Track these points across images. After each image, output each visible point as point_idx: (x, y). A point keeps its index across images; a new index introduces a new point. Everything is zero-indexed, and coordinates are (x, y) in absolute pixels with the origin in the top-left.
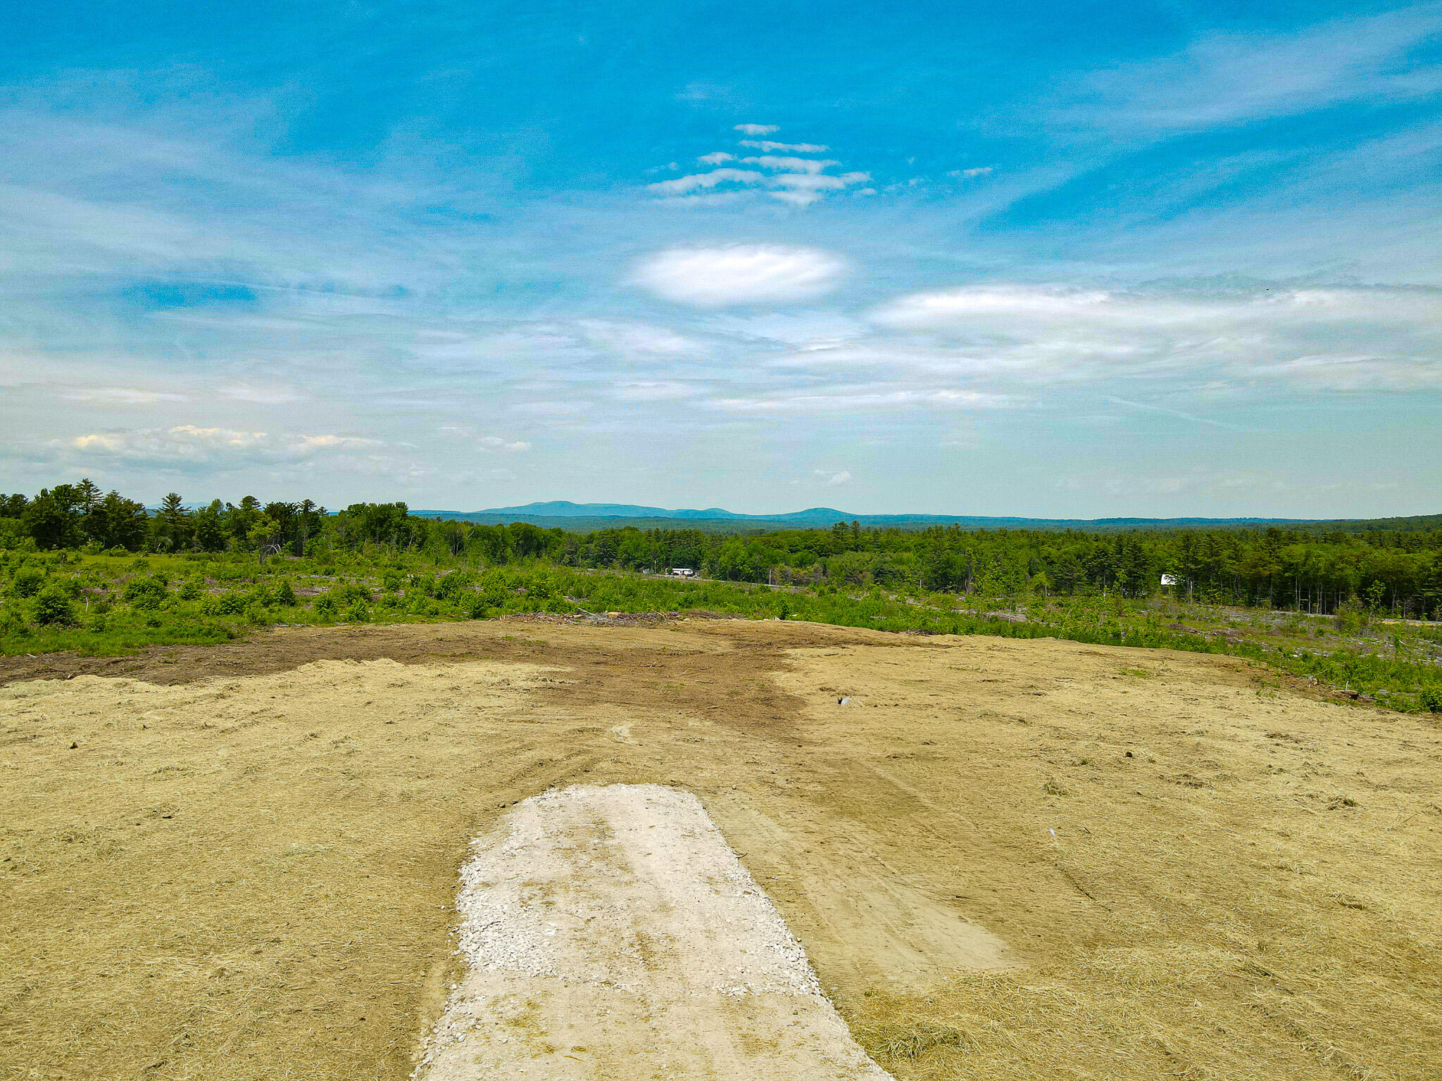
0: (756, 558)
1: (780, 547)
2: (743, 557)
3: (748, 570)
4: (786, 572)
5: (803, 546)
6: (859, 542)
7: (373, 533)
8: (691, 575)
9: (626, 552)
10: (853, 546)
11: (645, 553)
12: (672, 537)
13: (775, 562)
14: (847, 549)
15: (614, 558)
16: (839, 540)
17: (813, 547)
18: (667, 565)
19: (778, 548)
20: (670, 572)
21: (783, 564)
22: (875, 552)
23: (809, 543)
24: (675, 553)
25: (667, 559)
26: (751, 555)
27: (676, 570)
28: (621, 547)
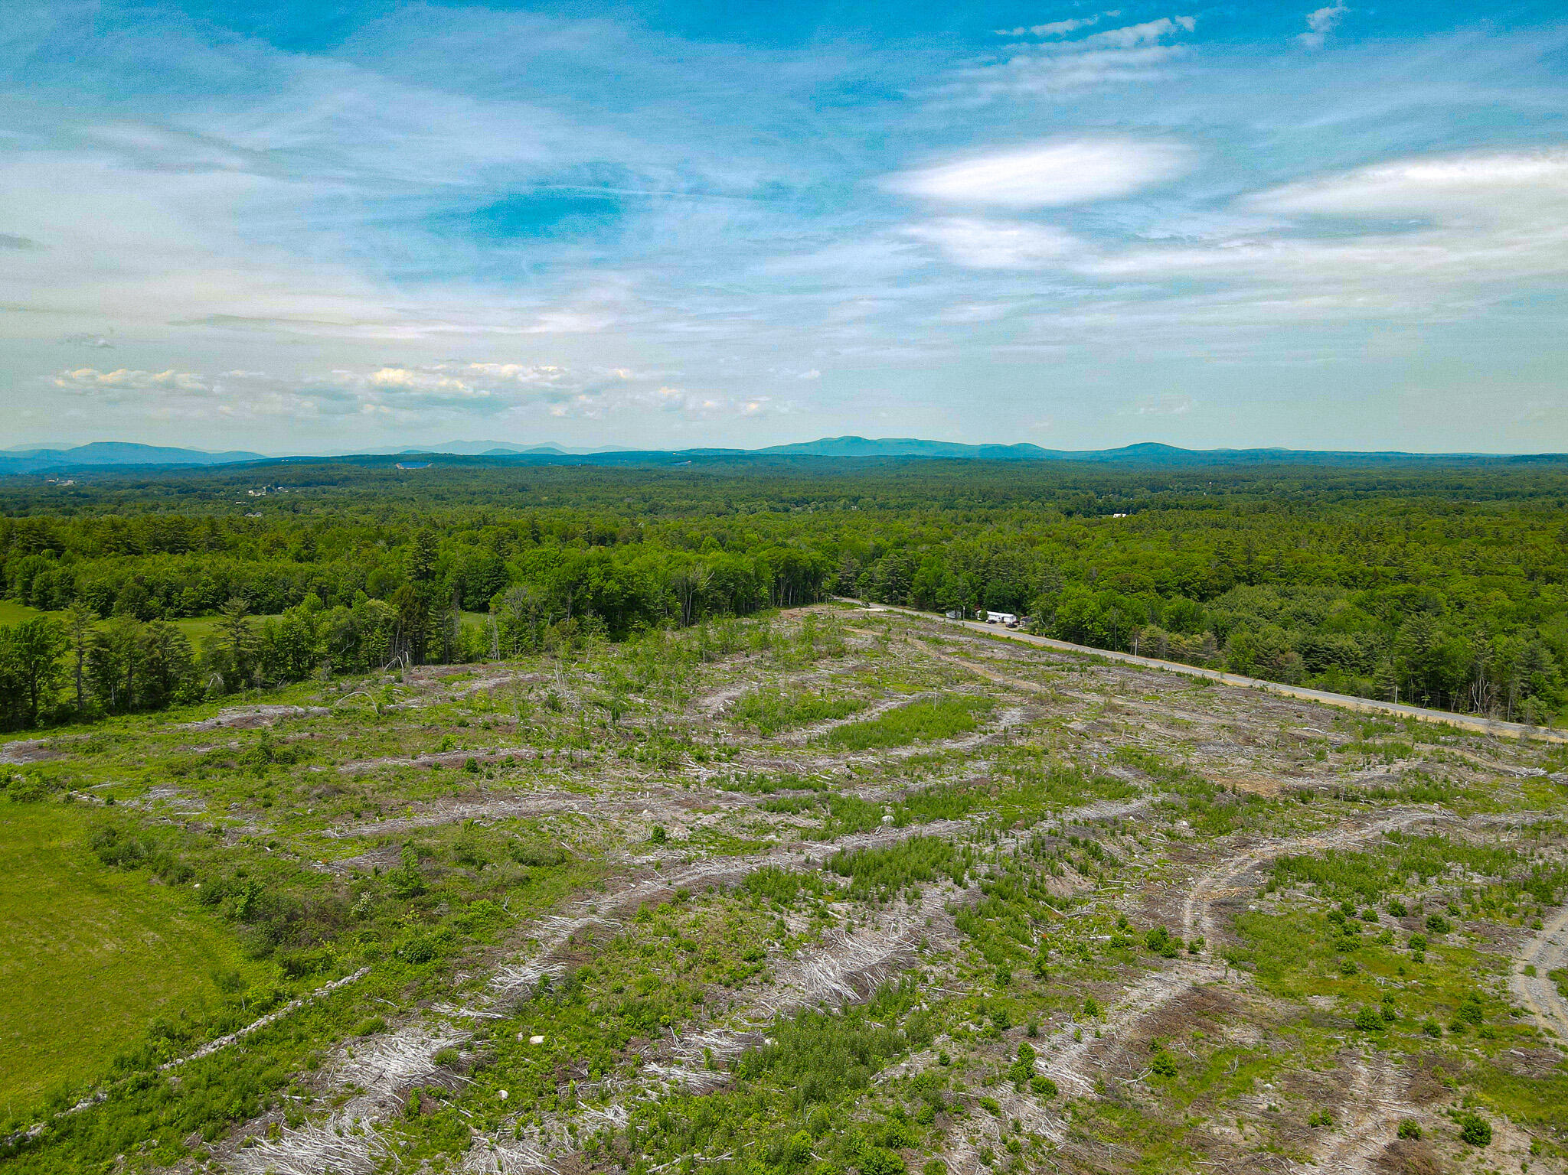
0: (1112, 615)
1: (1144, 588)
2: (1093, 611)
3: (1100, 631)
4: (1158, 639)
5: (1176, 583)
6: (1256, 568)
7: (564, 601)
8: (1012, 626)
9: (924, 584)
10: (1245, 574)
11: (950, 591)
12: (987, 565)
13: (1141, 621)
14: (1239, 579)
15: (908, 589)
16: (1225, 566)
17: (1190, 583)
18: (980, 604)
19: (1141, 589)
20: (984, 618)
21: (1154, 627)
22: (1278, 583)
23: (1185, 578)
24: (990, 588)
25: (980, 595)
26: (1104, 609)
27: (993, 615)
28: (917, 576)
